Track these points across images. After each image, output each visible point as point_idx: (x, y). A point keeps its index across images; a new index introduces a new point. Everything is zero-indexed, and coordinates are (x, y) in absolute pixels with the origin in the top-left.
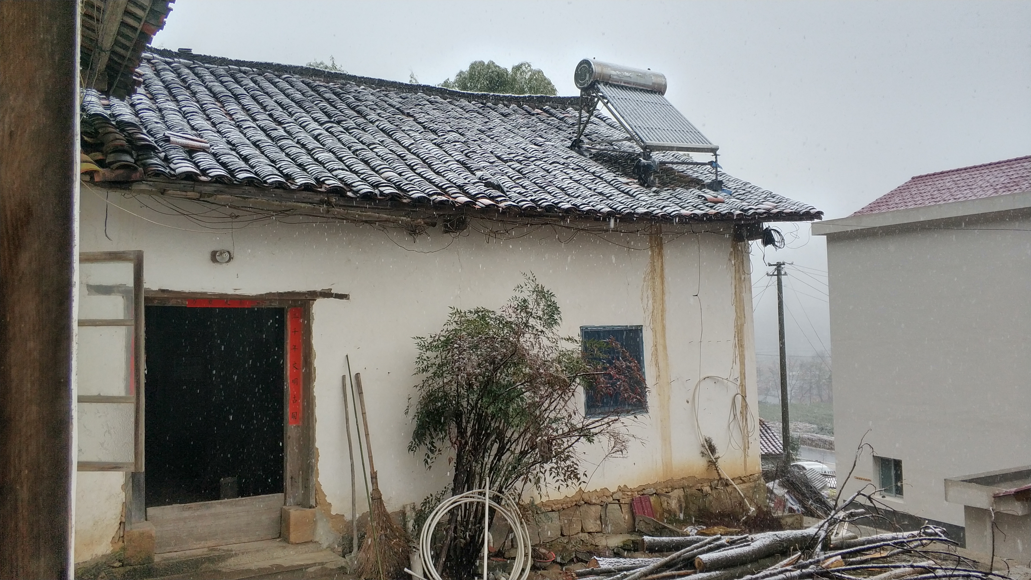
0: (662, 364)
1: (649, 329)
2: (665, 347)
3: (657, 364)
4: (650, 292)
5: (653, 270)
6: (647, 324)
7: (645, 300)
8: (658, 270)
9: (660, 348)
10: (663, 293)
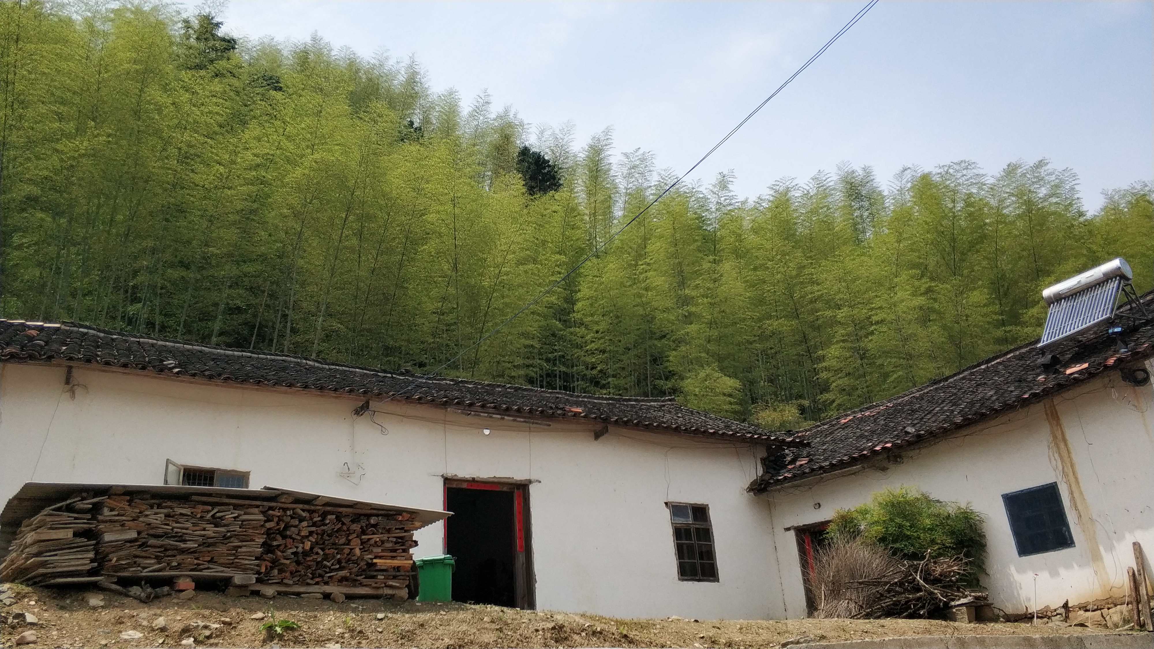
0: (1080, 507)
1: (1063, 484)
2: (1081, 493)
3: (1076, 509)
4: (1056, 455)
5: (1055, 437)
6: (1060, 479)
7: (1054, 462)
8: (1060, 437)
9: (1076, 495)
10: (1069, 452)
